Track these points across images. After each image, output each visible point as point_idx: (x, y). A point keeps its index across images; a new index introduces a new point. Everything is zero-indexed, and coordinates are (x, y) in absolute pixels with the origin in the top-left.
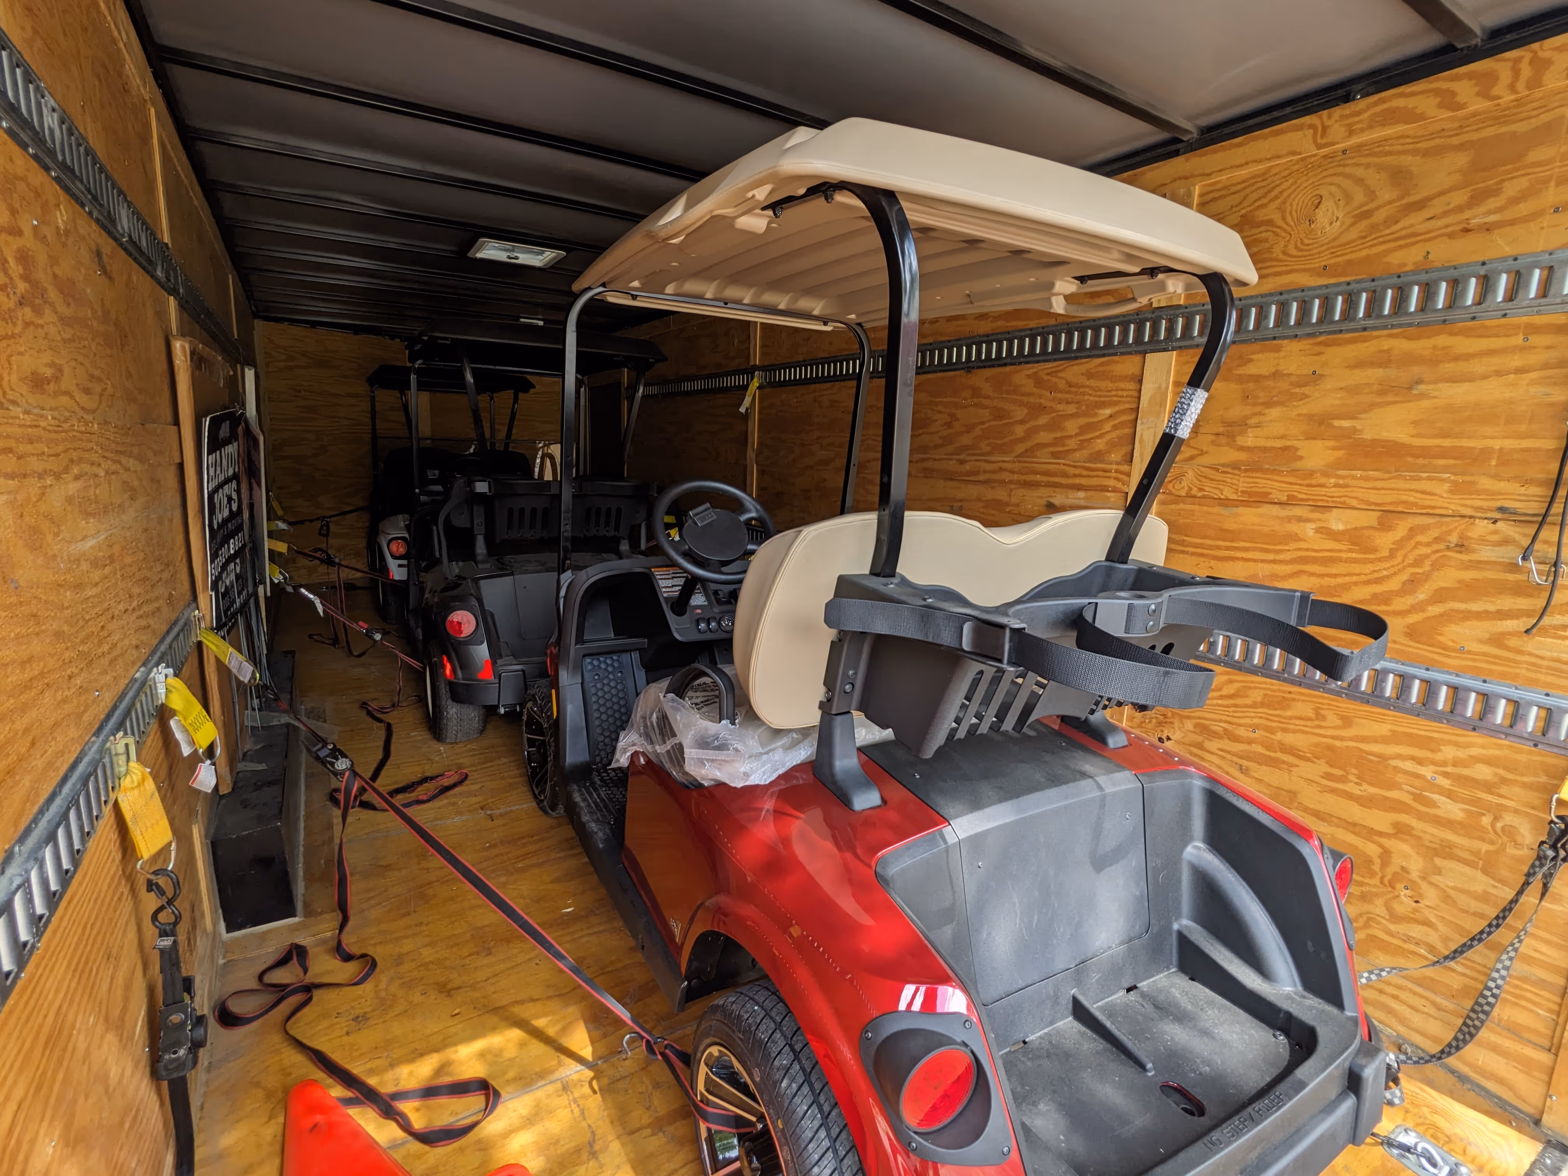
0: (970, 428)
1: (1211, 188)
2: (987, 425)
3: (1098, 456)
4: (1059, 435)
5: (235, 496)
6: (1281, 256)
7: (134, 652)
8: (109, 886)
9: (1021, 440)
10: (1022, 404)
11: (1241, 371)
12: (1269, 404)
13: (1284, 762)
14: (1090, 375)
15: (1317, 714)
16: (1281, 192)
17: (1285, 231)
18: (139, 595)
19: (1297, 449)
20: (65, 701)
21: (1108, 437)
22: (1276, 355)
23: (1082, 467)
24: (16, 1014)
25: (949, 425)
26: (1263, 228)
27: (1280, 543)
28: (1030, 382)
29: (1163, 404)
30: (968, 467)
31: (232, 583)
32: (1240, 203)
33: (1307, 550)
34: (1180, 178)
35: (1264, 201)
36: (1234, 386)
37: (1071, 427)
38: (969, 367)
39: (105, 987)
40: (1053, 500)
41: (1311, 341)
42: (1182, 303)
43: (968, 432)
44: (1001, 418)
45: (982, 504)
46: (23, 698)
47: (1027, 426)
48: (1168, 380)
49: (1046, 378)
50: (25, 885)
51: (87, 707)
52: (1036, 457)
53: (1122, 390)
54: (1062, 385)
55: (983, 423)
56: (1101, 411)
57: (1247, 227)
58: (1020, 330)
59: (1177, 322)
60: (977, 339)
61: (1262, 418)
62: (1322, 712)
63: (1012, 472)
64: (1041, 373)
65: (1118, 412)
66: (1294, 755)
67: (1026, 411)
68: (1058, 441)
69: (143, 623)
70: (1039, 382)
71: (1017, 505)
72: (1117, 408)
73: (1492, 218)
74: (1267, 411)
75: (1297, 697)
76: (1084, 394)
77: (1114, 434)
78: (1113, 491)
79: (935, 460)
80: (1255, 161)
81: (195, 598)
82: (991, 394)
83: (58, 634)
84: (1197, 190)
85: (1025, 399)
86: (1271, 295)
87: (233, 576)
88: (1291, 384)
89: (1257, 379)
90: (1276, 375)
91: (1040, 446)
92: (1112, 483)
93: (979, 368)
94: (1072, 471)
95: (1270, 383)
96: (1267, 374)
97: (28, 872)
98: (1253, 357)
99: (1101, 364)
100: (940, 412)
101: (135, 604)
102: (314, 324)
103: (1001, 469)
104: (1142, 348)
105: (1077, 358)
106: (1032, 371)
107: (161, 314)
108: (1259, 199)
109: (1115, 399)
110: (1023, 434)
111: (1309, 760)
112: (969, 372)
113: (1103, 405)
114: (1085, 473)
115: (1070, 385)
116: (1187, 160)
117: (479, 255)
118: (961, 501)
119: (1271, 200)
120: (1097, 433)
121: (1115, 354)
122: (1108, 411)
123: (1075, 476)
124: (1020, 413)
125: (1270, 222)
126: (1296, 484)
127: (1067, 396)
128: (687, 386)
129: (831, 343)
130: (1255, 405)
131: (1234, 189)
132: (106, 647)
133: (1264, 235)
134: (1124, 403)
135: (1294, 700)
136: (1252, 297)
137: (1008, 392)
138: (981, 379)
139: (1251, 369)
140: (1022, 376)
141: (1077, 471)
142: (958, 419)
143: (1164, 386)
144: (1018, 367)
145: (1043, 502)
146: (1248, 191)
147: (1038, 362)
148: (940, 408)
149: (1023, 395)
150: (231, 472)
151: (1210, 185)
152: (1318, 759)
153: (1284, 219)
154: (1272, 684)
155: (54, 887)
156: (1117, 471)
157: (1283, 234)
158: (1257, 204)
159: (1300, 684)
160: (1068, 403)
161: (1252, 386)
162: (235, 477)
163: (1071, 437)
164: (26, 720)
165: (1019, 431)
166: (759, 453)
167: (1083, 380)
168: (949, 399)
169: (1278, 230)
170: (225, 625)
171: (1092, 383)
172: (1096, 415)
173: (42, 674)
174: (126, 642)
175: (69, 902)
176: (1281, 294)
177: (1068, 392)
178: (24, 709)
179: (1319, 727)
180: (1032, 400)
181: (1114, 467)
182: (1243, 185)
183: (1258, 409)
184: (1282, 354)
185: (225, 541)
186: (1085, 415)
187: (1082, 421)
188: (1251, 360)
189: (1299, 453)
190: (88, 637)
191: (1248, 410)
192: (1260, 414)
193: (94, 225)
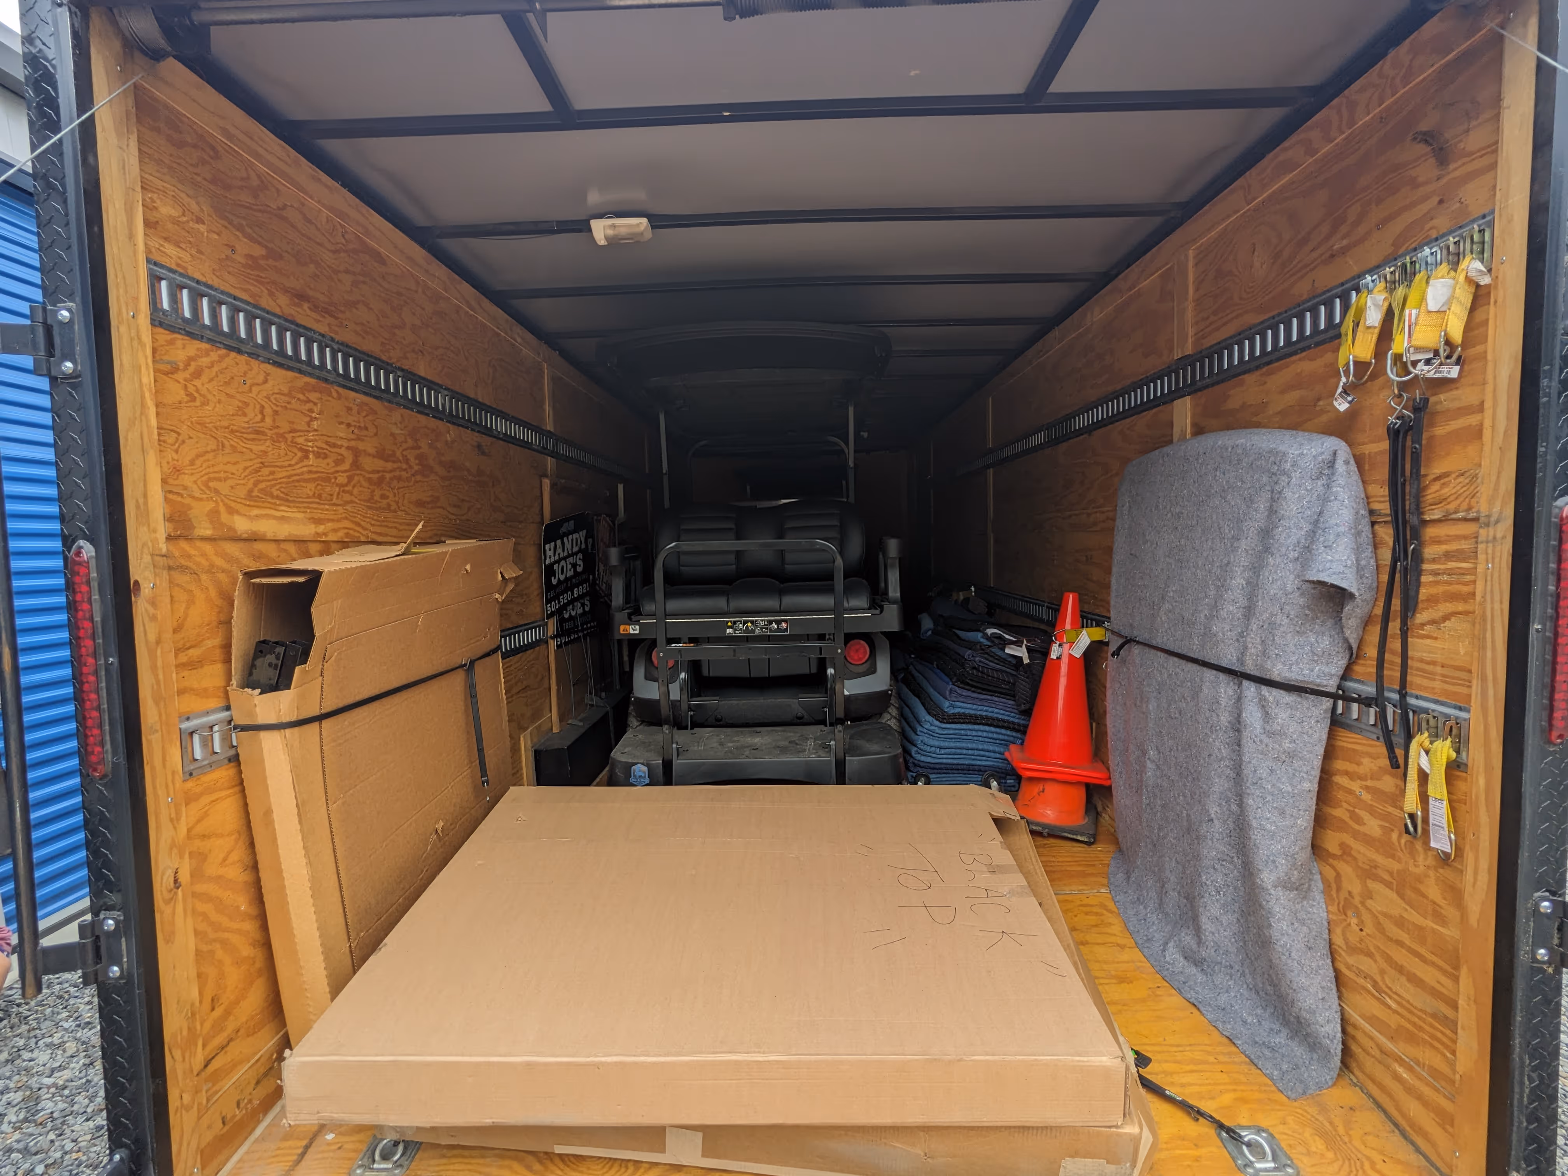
0: (1093, 484)
1: (1199, 250)
2: (1101, 479)
5: (580, 563)
6: (1238, 301)
10: (1116, 458)
11: (1223, 407)
14: (1147, 426)
17: (1239, 278)
22: (1242, 389)
25: (1082, 483)
26: (1228, 278)
28: (1120, 438)
30: (1092, 519)
31: (577, 615)
32: (1215, 259)
34: (1182, 246)
35: (1227, 254)
36: (1222, 421)
41: (1258, 373)
42: (1189, 353)
43: (1092, 488)
44: (1107, 472)
45: (1101, 552)
47: (1119, 475)
48: (1186, 423)
49: (1127, 432)
53: (1164, 435)
54: (1135, 436)
55: (1098, 478)
57: (1219, 280)
58: (1112, 394)
59: (1188, 371)
64: (1125, 429)
67: (1119, 464)
70: (1124, 437)
73: (1345, 242)
76: (1146, 442)
79: (1076, 515)
80: (1218, 223)
82: (1101, 452)
84: (1191, 254)
85: (1118, 453)
86: (1235, 336)
87: (579, 611)
88: (1250, 415)
89: (1233, 412)
90: (1244, 406)
93: (1094, 430)
96: (1238, 406)
98: (1230, 392)
99: (1154, 415)
100: (1078, 473)
103: (1108, 519)
104: (1172, 397)
105: (1141, 412)
106: (1121, 428)
107: (538, 465)
108: (1223, 255)
110: (1118, 486)
112: (1089, 434)
115: (1139, 435)
119: (1230, 254)
121: (1159, 405)
125: (1230, 273)
131: (1210, 249)
133: (1228, 284)
136: (1225, 341)
137: (1109, 448)
139: (1229, 405)
142: (1086, 477)
143: (1183, 429)
144: (1113, 426)
146: (1216, 249)
148: (1078, 469)
149: (1117, 450)
150: (576, 549)
151: (1199, 247)
153: (1237, 268)
157: (1237, 281)
158: (1222, 259)
162: (581, 551)
167: (1145, 431)
168: (1082, 460)
169: (1235, 279)
176: (1240, 334)
182: (1213, 246)
184: (1245, 387)
185: (569, 589)
193: (477, 434)
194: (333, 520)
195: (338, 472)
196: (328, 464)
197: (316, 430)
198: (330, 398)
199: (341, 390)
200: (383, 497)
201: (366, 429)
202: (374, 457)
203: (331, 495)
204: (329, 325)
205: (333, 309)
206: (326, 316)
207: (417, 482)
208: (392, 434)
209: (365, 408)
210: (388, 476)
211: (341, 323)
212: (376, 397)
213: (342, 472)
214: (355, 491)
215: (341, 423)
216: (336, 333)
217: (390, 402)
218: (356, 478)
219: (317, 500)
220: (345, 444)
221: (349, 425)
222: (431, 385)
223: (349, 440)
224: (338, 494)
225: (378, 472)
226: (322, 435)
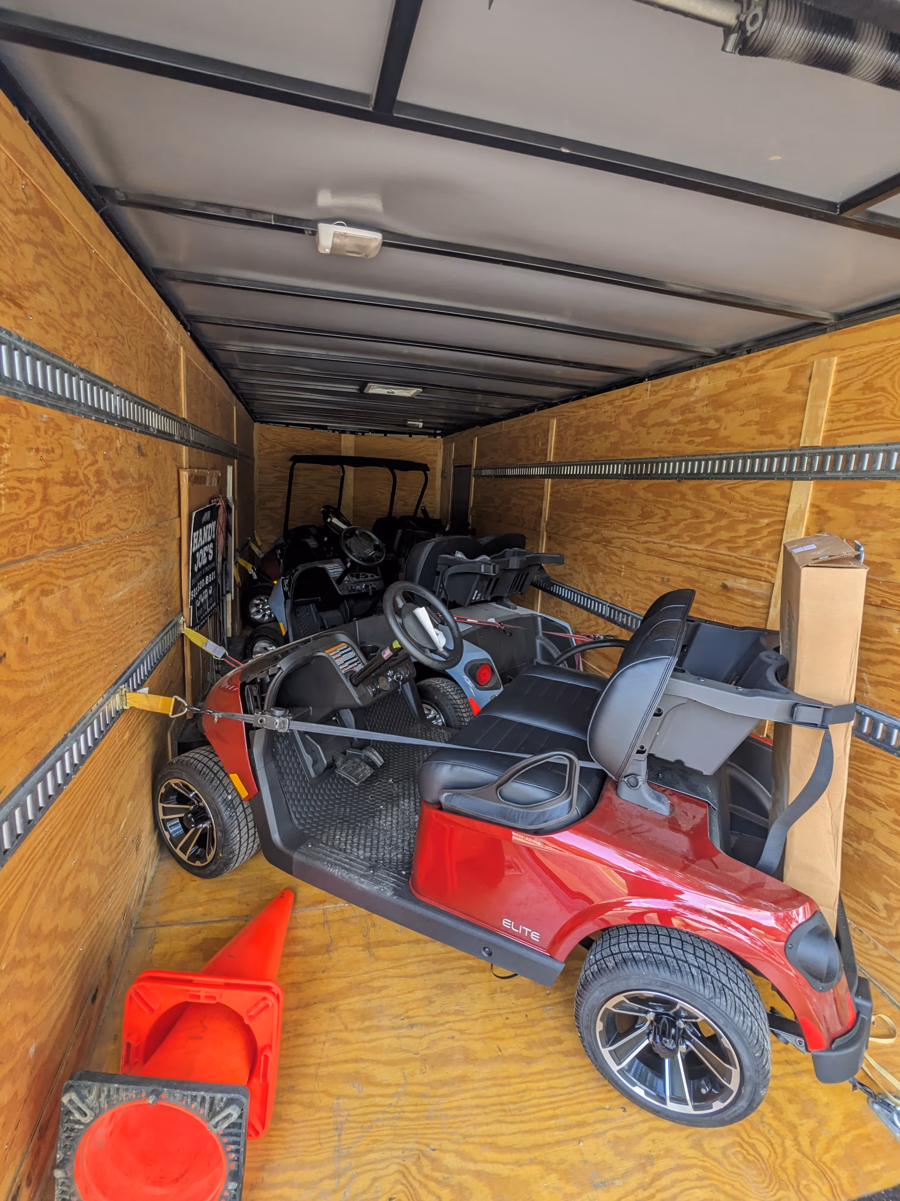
0: (677, 523)
1: (846, 360)
2: (688, 521)
3: (758, 553)
4: (733, 535)
5: (211, 552)
6: (890, 416)
7: (140, 643)
8: (113, 756)
9: (709, 535)
10: (711, 509)
11: (856, 501)
12: (874, 529)
13: (867, 805)
14: (756, 493)
15: (892, 772)
16: (894, 366)
17: (894, 397)
18: (146, 614)
19: (891, 566)
20: (99, 670)
21: (765, 540)
22: (881, 491)
23: (746, 561)
24: (63, 802)
25: (664, 518)
26: (879, 393)
27: (875, 636)
28: (718, 494)
29: (802, 520)
30: (674, 551)
31: (205, 601)
32: (866, 371)
33: (893, 644)
34: (824, 351)
35: (881, 372)
36: (851, 512)
37: (742, 529)
38: (680, 478)
39: (106, 803)
40: (727, 583)
42: (820, 445)
43: (676, 525)
44: (697, 517)
45: (681, 579)
46: (78, 670)
47: (714, 525)
48: (806, 502)
49: (728, 491)
50: (71, 750)
51: (110, 672)
52: (717, 549)
53: (777, 506)
54: (738, 498)
55: (685, 520)
56: (762, 521)
57: (867, 392)
58: (714, 455)
59: (815, 459)
60: (686, 458)
61: (868, 539)
62: (895, 771)
63: (701, 558)
64: (725, 488)
65: (774, 522)
66: (873, 801)
67: (713, 514)
68: (732, 540)
69: (147, 628)
70: (723, 494)
71: (703, 583)
72: (772, 520)
74: (872, 533)
75: (877, 756)
76: (751, 505)
77: (769, 539)
78: (765, 581)
79: (654, 543)
80: (875, 342)
81: (182, 611)
82: (693, 499)
83: (99, 641)
84: (835, 360)
85: (713, 505)
86: (881, 445)
87: (206, 596)
88: (890, 515)
89: (867, 508)
90: (880, 506)
91: (721, 541)
92: (764, 575)
93: (686, 479)
94: (739, 562)
95: (875, 512)
96: (874, 505)
97: (72, 745)
98: (866, 491)
99: (765, 485)
100: (660, 508)
101: (143, 619)
102: (287, 425)
103: (695, 555)
104: (791, 476)
105: (748, 479)
106: (719, 485)
107: (177, 458)
108: (878, 370)
109: (772, 512)
110: (710, 532)
111: (884, 807)
112: (679, 481)
113: (763, 516)
114: (748, 565)
115: (743, 498)
116: (830, 337)
117: (370, 391)
118: (669, 575)
119: (886, 372)
120: (758, 537)
121: (773, 479)
122: (766, 521)
123: (741, 567)
124: (709, 515)
125: (883, 389)
126: (887, 592)
127: (740, 506)
128: (509, 472)
129: (596, 451)
130: (864, 527)
131: (861, 361)
132: (123, 643)
133: (878, 398)
134: (778, 516)
135: (876, 758)
136: (867, 445)
137: (703, 499)
138: (686, 487)
139: (864, 500)
140: (713, 488)
141: (743, 563)
142: (670, 515)
143: (803, 506)
144: (711, 482)
145: (720, 583)
146: (870, 364)
147: (723, 479)
148: (660, 506)
149: (713, 502)
150: (209, 539)
151: (845, 357)
152: (890, 807)
153: (893, 387)
154: (862, 744)
155: (83, 753)
156: (768, 567)
157: (892, 399)
158: (876, 374)
159: (879, 747)
160: (741, 511)
161: (863, 513)
162: (213, 541)
163: (741, 537)
164: (79, 680)
165: (708, 528)
166: (548, 524)
167: (751, 496)
168: (666, 500)
169: (889, 396)
170: (198, 624)
171: (757, 498)
172: (757, 523)
173: (88, 659)
174: (136, 639)
175: (91, 761)
176: (887, 445)
177: (742, 504)
178: (79, 675)
179: (892, 782)
180: (718, 506)
181: (767, 563)
182: (866, 359)
183: (866, 531)
184: (885, 491)
185: (203, 577)
186: (752, 522)
187: (749, 526)
188: (864, 493)
189: (893, 569)
190: (113, 640)
191: (859, 532)
192: (867, 535)
193: (137, 434)
194: (29, 579)
195: (29, 514)
196: (20, 507)
197: (7, 465)
198: (18, 419)
199: (28, 405)
200: (70, 530)
201: (53, 451)
202: (61, 484)
203: (25, 546)
204: (15, 317)
205: (17, 294)
206: (11, 305)
207: (96, 503)
208: (76, 452)
209: (52, 424)
210: (73, 504)
211: (26, 314)
212: (61, 409)
213: (34, 513)
214: (46, 534)
215: (30, 449)
216: (22, 328)
217: (73, 412)
218: (47, 516)
219: (12, 558)
220: (34, 475)
221: (37, 450)
222: (105, 385)
223: (38, 470)
224: (31, 542)
225: (65, 502)
226: (13, 470)
